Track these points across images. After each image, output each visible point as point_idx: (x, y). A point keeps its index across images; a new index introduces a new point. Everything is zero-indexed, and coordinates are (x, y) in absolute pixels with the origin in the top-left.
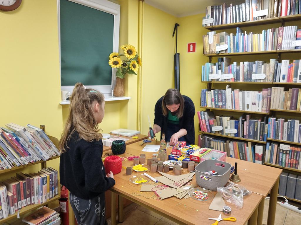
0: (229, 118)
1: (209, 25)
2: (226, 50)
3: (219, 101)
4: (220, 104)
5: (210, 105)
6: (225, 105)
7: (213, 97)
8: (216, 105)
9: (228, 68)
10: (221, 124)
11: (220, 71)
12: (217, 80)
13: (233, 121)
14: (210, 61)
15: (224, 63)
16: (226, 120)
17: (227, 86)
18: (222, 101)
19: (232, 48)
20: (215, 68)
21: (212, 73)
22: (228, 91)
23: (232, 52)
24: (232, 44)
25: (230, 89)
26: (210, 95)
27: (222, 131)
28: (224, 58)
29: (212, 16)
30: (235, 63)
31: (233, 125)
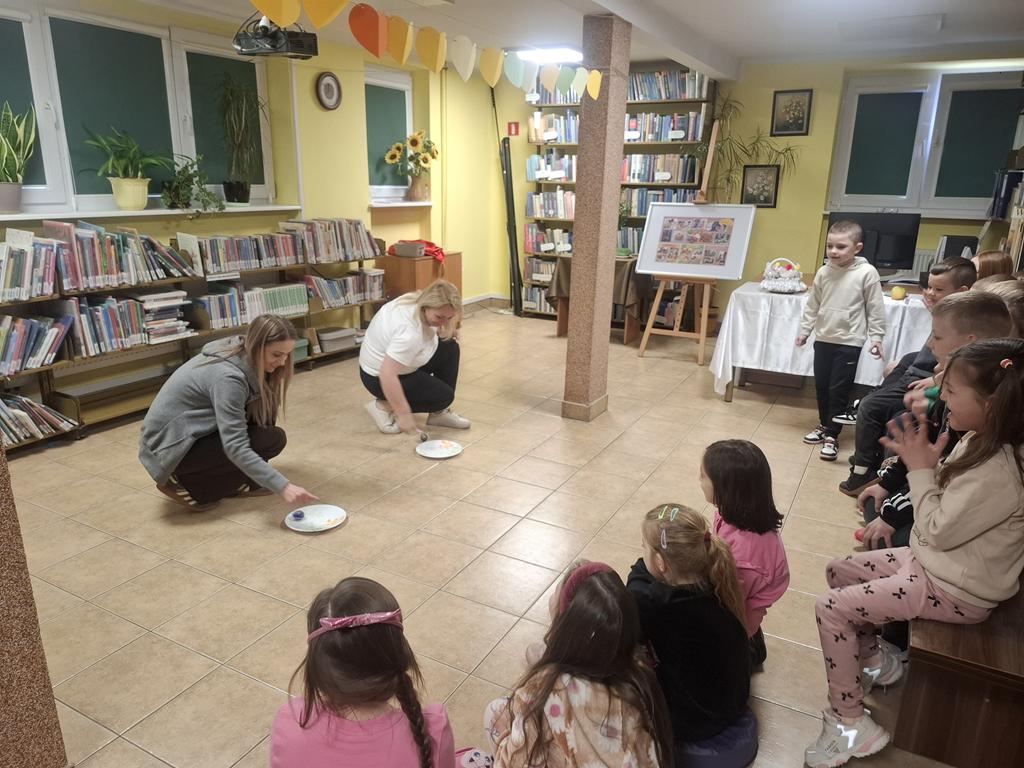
0: (561, 231)
1: (534, 103)
2: (555, 139)
3: (549, 209)
4: (551, 212)
5: (539, 214)
6: (556, 213)
7: (542, 203)
8: (546, 214)
9: (558, 162)
10: (553, 241)
11: (549, 166)
12: (546, 179)
13: (566, 234)
14: (539, 153)
15: (553, 156)
16: (558, 232)
17: (559, 187)
18: (553, 208)
19: (563, 136)
20: (543, 162)
21: (539, 169)
22: (560, 193)
23: (563, 142)
24: (563, 132)
25: (562, 192)
26: (538, 200)
27: (553, 250)
28: (554, 149)
29: (538, 92)
30: (566, 157)
31: (567, 240)
